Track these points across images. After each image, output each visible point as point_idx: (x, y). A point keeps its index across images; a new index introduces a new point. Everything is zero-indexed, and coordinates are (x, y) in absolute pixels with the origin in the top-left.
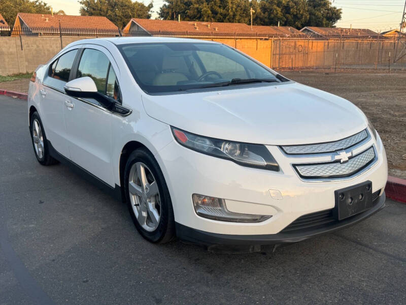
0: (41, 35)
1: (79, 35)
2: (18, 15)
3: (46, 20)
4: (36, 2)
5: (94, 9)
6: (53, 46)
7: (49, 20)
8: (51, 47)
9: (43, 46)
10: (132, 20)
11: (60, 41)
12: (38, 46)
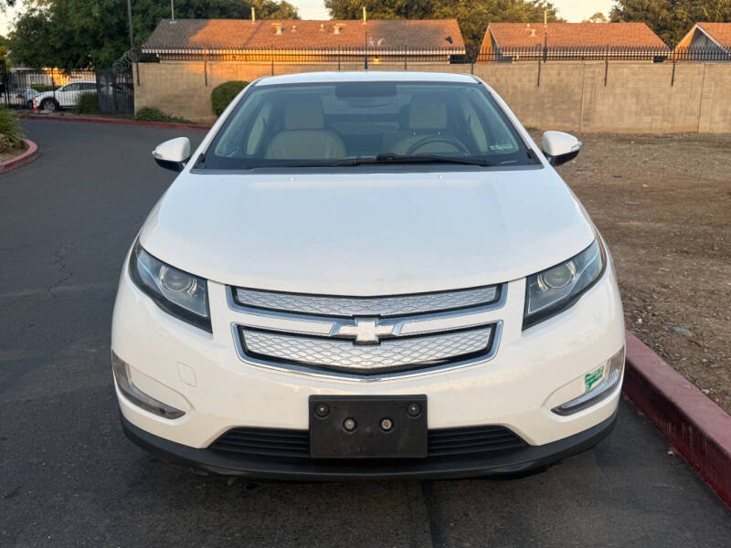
0: (516, 60)
1: (583, 59)
2: (489, 27)
3: (531, 33)
4: (535, 2)
5: (635, 9)
6: (524, 79)
7: (536, 33)
8: (520, 80)
9: (506, 81)
10: (696, 26)
11: (537, 71)
12: (498, 81)
